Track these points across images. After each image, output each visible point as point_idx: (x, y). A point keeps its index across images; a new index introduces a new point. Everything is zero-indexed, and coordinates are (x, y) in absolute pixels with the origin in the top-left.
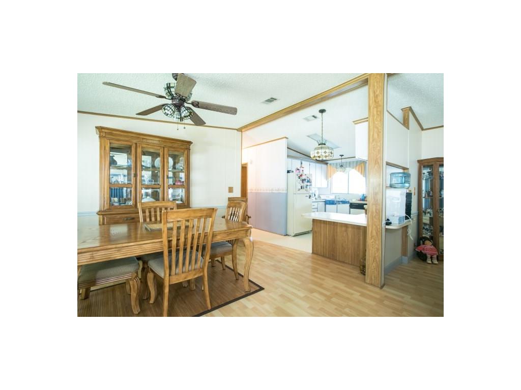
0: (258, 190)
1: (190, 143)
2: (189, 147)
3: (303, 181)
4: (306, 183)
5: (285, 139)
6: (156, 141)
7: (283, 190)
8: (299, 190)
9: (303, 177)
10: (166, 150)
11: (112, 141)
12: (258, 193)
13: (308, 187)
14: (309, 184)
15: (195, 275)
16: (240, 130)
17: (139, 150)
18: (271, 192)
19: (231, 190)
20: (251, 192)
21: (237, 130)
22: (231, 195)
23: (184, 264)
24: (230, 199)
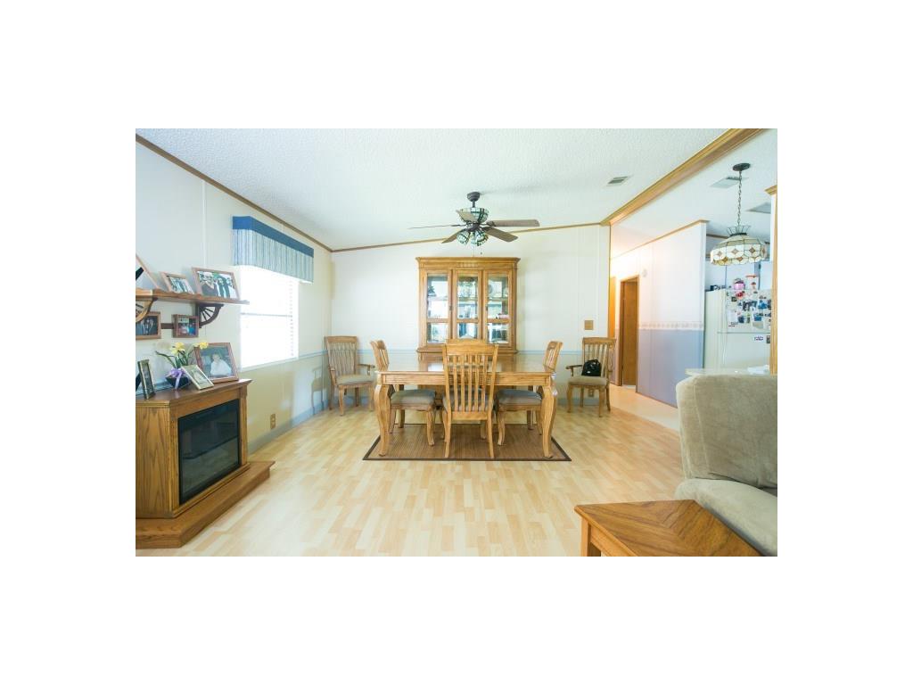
0: (654, 326)
1: (517, 260)
2: (516, 265)
3: (746, 306)
4: (754, 311)
5: (700, 224)
6: (473, 264)
7: (695, 326)
8: (733, 324)
9: (747, 298)
10: (485, 272)
11: (429, 271)
12: (655, 330)
13: (764, 319)
14: (766, 311)
15: (478, 417)
16: (606, 223)
17: (455, 278)
18: (674, 329)
19: (589, 325)
20: (644, 330)
21: (599, 224)
22: (589, 334)
23: (466, 404)
24: (586, 341)
